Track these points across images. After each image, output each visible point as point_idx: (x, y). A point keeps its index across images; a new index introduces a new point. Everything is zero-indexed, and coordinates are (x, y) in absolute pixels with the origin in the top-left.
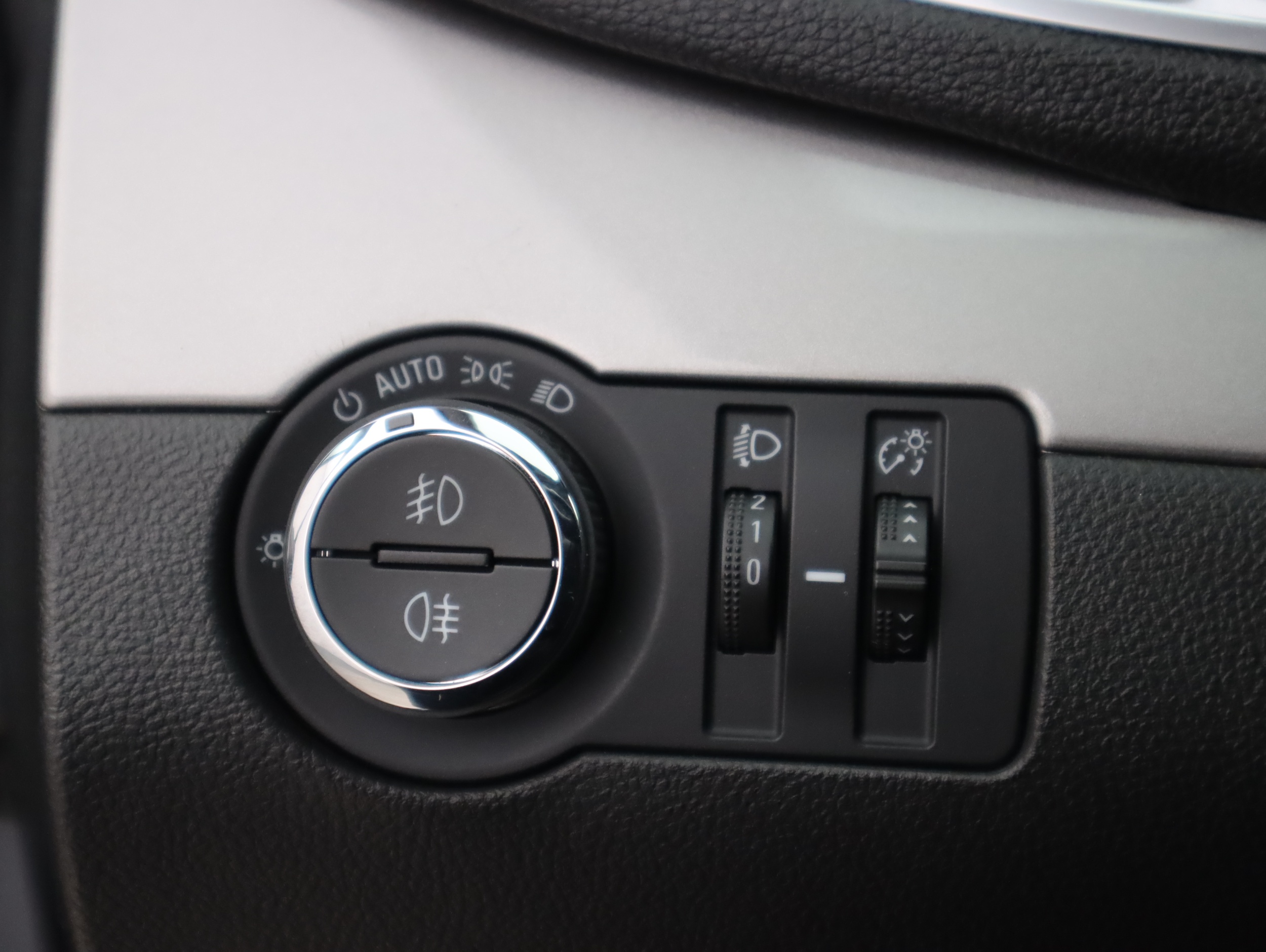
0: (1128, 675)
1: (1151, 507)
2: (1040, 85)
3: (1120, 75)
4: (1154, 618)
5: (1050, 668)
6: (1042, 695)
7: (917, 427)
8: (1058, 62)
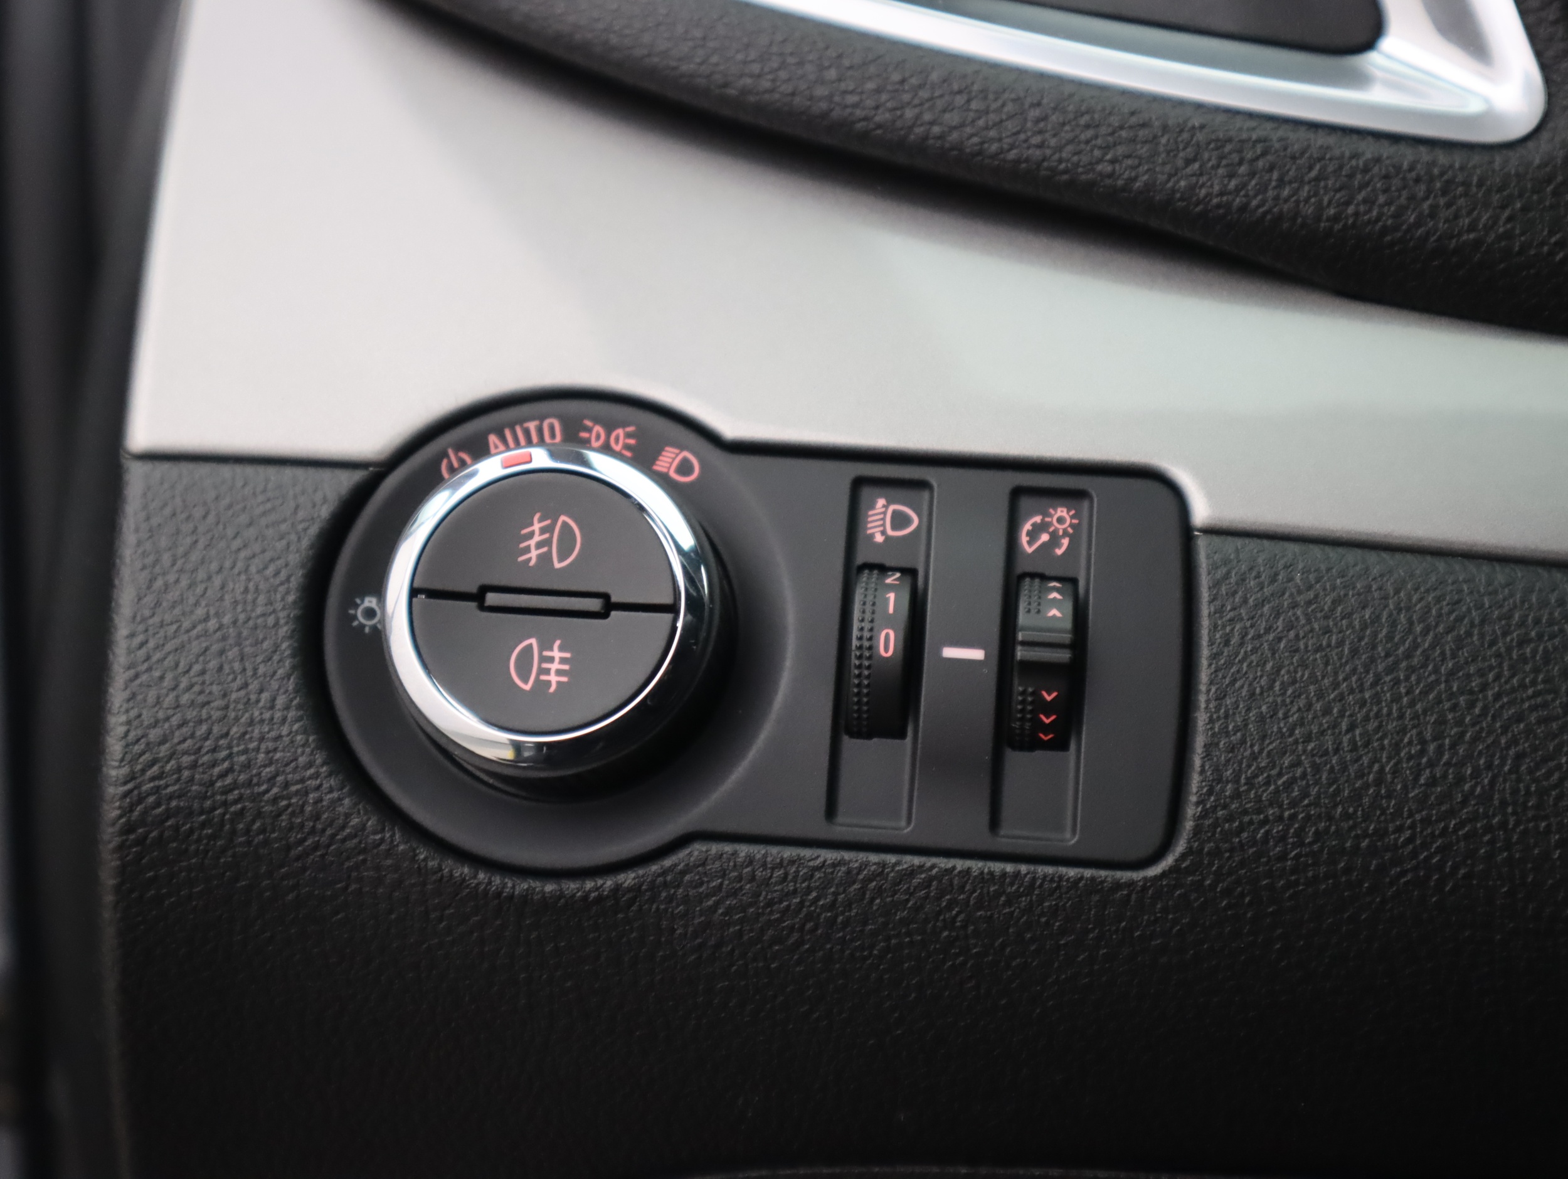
0: (1286, 762)
1: (1310, 587)
2: (1195, 160)
3: (1276, 151)
4: (1314, 702)
5: (1203, 752)
6: (1195, 782)
7: (1062, 506)
8: (1213, 137)
